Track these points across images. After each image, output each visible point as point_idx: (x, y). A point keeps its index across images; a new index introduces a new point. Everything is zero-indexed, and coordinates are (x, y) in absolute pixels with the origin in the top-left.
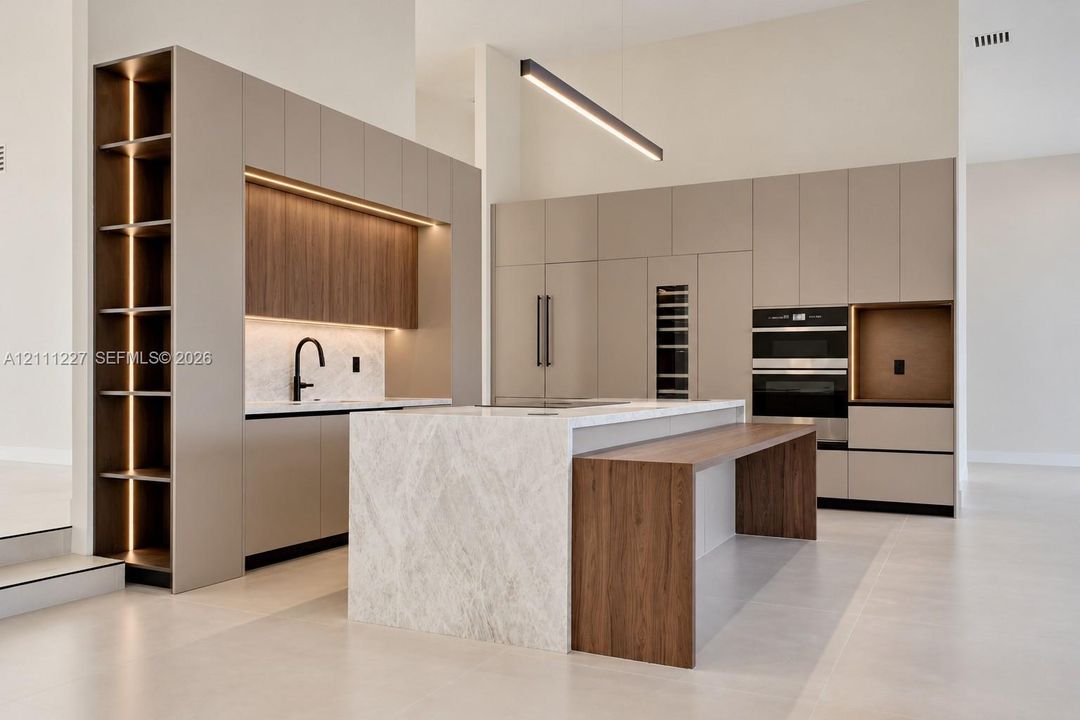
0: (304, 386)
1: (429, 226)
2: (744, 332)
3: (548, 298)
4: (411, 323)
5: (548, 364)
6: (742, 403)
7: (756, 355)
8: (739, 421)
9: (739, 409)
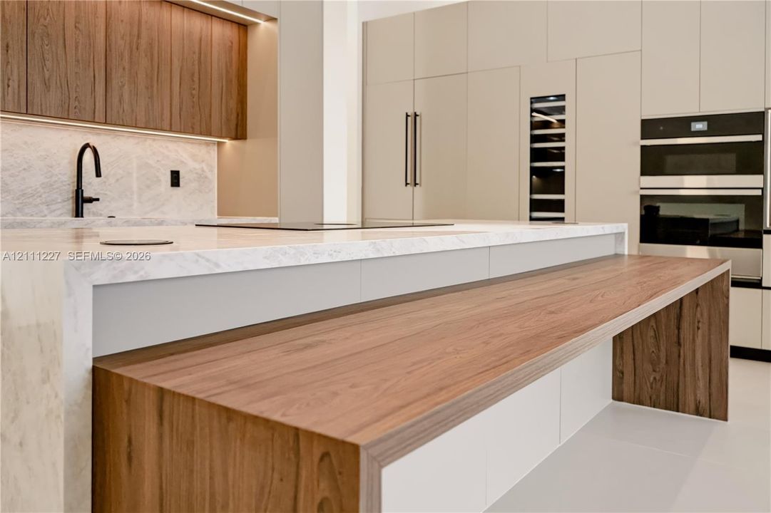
0: (90, 200)
1: (256, 24)
2: (631, 146)
3: (416, 115)
4: (240, 133)
5: (416, 184)
6: (623, 227)
7: (644, 172)
8: (619, 252)
9: (619, 236)
